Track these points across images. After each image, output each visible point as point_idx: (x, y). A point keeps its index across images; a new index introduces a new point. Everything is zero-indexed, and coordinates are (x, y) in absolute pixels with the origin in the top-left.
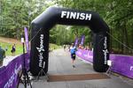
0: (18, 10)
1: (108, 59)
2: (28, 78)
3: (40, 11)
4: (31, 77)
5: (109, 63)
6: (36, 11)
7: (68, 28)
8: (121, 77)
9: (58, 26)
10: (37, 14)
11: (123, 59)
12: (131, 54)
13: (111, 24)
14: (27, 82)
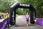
0: (6, 3)
1: (35, 19)
2: (9, 26)
3: (13, 4)
4: (10, 25)
5: (35, 21)
6: (12, 3)
7: (22, 9)
8: (39, 25)
9: (19, 9)
10: (12, 5)
11: (40, 20)
12: (42, 18)
13: (36, 8)
14: (9, 27)
